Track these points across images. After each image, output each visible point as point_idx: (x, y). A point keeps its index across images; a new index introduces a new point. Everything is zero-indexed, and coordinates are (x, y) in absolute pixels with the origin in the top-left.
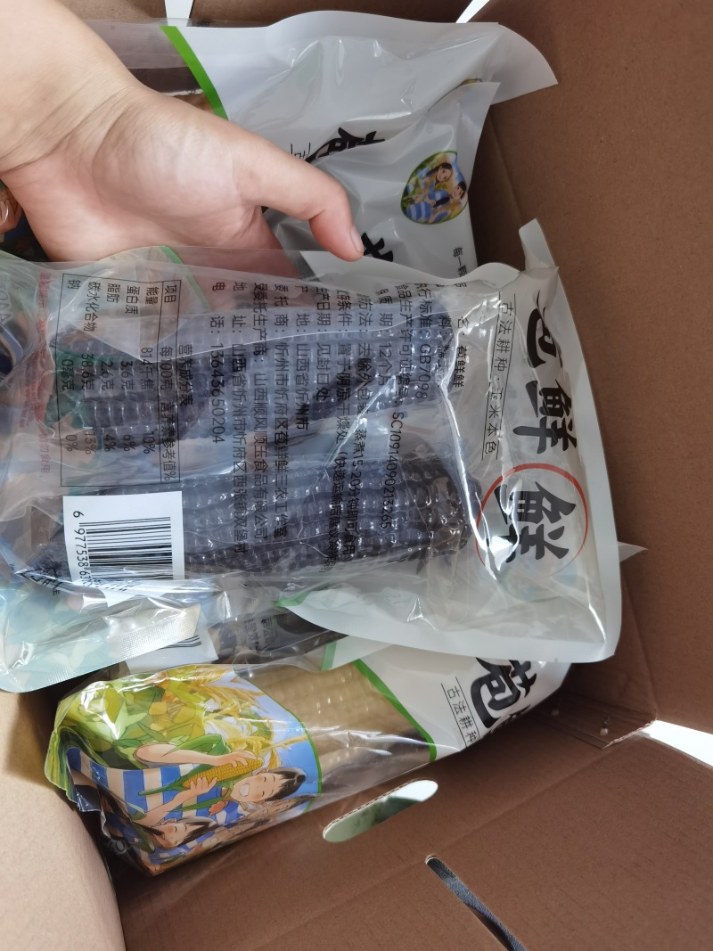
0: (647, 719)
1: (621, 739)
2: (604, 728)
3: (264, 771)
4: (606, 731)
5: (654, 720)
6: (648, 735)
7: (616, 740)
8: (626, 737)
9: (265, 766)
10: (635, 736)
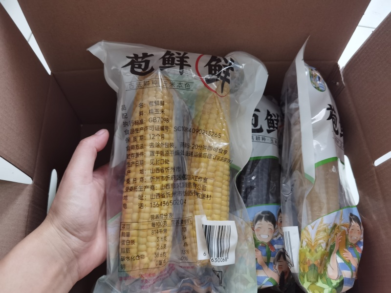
1: (343, 78)
2: (336, 84)
3: (348, 230)
4: (338, 83)
7: (343, 80)
8: (342, 76)
9: (346, 229)
10: (343, 72)
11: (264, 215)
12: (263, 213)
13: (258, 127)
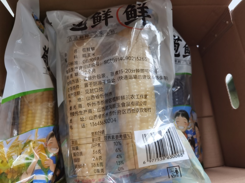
0: (227, 9)
1: (231, 18)
2: (226, 22)
4: (227, 22)
5: (228, 7)
6: (232, 10)
7: (231, 20)
8: (231, 17)
10: (232, 14)
11: (181, 113)
12: (180, 111)
13: (177, 53)
